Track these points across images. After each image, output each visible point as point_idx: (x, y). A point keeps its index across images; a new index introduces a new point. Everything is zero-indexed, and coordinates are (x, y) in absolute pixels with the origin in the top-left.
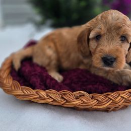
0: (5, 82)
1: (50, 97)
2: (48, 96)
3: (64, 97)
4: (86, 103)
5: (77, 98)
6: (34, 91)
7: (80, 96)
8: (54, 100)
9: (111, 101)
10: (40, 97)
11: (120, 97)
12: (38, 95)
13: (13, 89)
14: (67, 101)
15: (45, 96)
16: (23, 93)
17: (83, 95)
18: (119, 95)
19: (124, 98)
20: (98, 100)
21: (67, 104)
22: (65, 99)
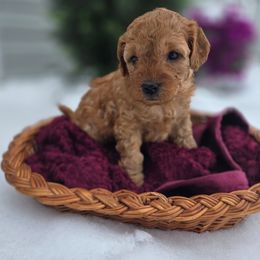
0: (18, 174)
1: (100, 201)
2: (95, 198)
3: (124, 201)
4: (163, 212)
5: (146, 203)
6: (71, 191)
7: (152, 200)
8: (106, 207)
9: (206, 210)
10: (82, 200)
11: (221, 203)
12: (79, 197)
14: (129, 208)
15: (91, 199)
17: (157, 199)
18: (220, 199)
19: (227, 204)
20: (182, 208)
22: (126, 205)
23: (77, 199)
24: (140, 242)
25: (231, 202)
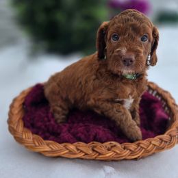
0: (24, 137)
1: (81, 151)
2: (78, 150)
3: (95, 149)
4: (119, 154)
5: (109, 150)
6: (61, 146)
7: (112, 147)
8: (86, 154)
9: (143, 150)
10: (70, 151)
11: (151, 145)
12: (68, 149)
13: (37, 144)
14: (100, 154)
15: (76, 150)
16: (50, 149)
17: (115, 146)
18: (151, 143)
19: (155, 145)
20: (130, 150)
21: (101, 156)
22: (97, 152)
23: (67, 151)
24: (108, 174)
25: (157, 143)
